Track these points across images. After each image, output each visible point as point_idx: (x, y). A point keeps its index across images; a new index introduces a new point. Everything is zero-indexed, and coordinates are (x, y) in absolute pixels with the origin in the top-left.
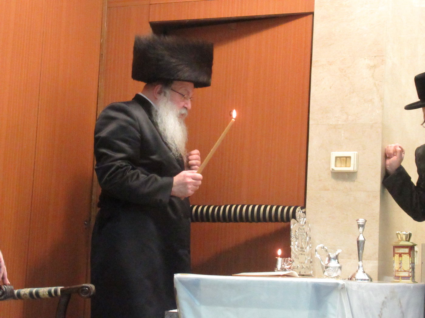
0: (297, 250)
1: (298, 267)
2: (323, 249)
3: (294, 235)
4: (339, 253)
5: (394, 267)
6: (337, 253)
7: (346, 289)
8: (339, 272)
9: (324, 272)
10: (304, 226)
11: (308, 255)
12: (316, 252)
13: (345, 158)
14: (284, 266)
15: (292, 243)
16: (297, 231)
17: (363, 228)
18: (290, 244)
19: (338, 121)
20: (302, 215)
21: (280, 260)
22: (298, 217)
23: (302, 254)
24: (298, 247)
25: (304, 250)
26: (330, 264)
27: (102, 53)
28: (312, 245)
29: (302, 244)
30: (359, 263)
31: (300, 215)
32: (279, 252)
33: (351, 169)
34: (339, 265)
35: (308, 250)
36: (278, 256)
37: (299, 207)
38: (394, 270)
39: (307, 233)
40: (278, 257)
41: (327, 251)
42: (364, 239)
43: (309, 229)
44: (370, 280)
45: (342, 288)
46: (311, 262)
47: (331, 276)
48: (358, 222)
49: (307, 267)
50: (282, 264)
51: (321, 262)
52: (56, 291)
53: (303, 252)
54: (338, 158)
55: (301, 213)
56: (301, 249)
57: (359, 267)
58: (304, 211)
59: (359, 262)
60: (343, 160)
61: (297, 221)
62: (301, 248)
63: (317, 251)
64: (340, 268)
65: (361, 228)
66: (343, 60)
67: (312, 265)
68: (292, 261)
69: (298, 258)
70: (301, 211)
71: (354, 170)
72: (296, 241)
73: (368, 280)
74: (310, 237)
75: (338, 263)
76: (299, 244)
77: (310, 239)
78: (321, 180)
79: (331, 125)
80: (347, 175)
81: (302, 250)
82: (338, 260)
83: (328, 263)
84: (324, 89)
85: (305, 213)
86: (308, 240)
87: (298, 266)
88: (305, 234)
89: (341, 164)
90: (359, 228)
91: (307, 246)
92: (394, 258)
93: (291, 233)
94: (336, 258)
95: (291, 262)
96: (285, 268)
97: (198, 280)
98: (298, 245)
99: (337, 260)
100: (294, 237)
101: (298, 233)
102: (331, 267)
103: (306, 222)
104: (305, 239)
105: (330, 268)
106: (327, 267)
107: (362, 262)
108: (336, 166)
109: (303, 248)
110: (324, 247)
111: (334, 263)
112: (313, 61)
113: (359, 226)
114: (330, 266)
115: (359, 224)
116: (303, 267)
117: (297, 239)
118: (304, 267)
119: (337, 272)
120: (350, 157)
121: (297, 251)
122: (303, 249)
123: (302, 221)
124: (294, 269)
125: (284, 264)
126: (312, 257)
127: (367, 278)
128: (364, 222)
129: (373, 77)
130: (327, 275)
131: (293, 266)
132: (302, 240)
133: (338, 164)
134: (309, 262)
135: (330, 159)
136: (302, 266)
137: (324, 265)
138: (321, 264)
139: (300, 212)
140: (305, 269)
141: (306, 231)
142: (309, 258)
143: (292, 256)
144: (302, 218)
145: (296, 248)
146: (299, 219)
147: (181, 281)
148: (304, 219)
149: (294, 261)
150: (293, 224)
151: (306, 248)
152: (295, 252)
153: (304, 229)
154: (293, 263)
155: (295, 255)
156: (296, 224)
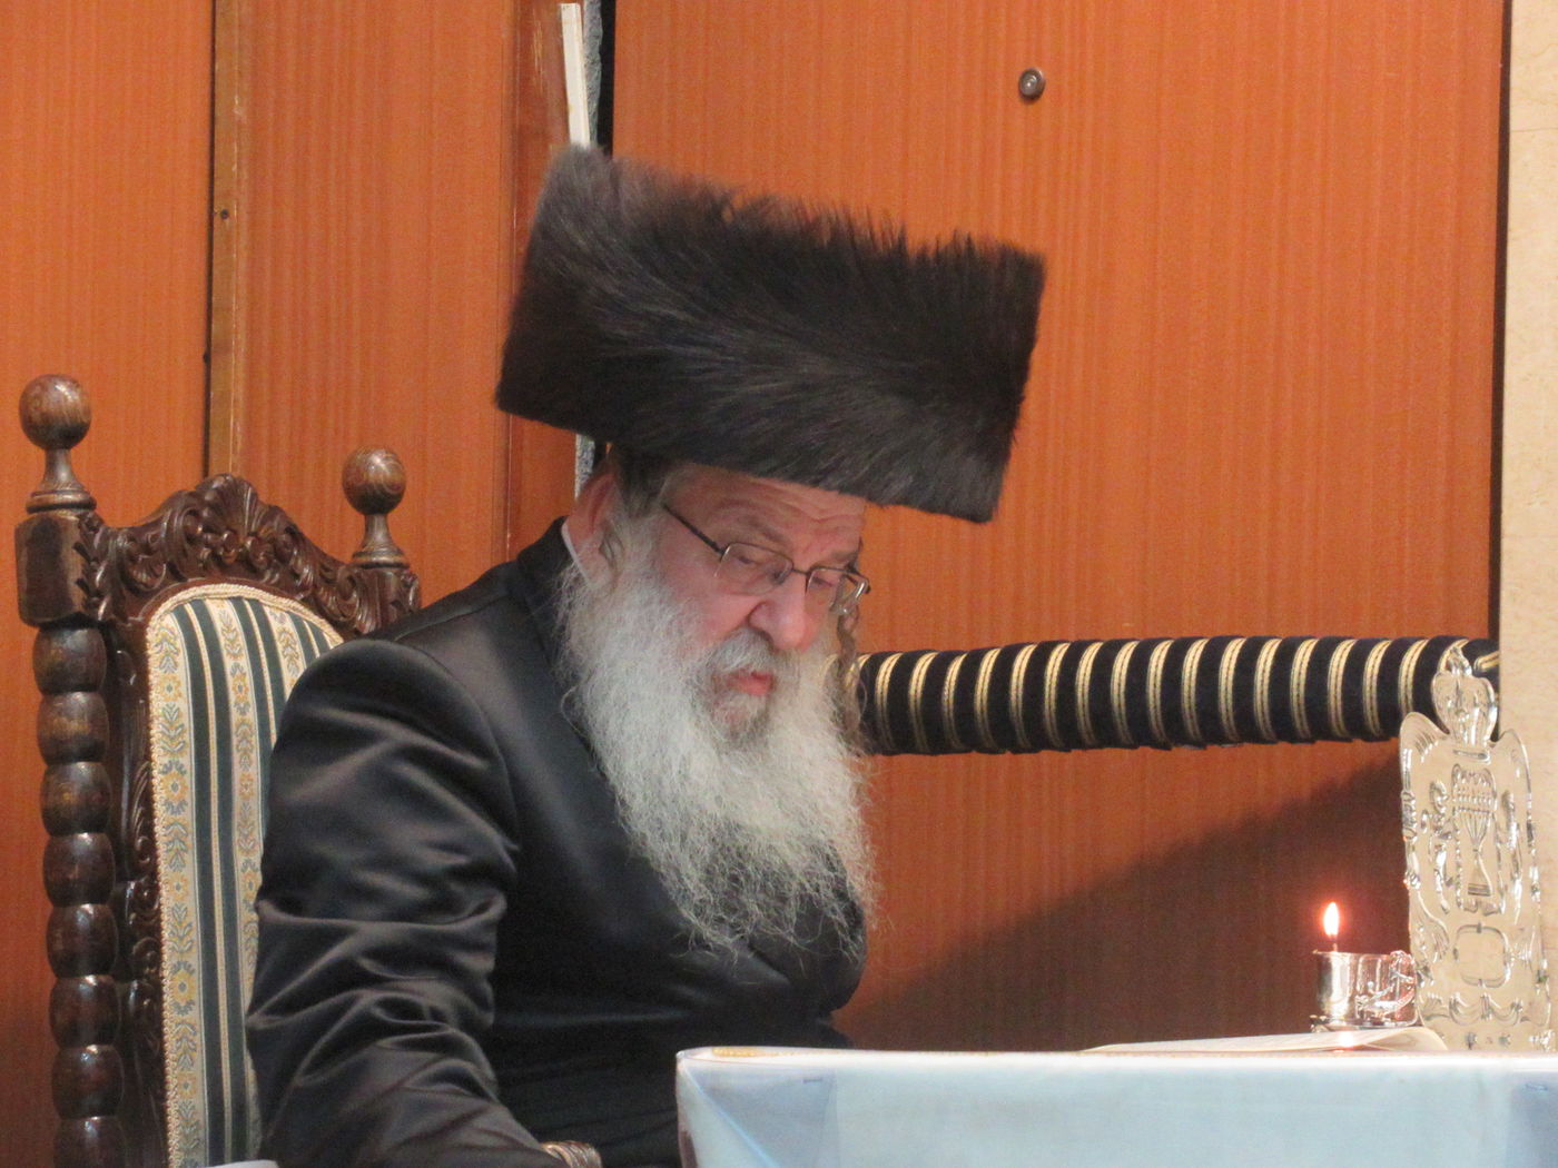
0: (1445, 903)
1: (1454, 1005)
3: (1425, 812)
10: (1488, 759)
11: (1520, 934)
14: (1371, 1002)
15: (1414, 861)
16: (1440, 783)
18: (1400, 866)
20: (1476, 687)
21: (1340, 962)
22: (1449, 704)
23: (1479, 929)
24: (1449, 883)
25: (1491, 900)
28: (1542, 874)
29: (1478, 867)
31: (1458, 692)
32: (1331, 919)
35: (1518, 906)
36: (1327, 944)
37: (1457, 646)
39: (1512, 799)
40: (1331, 949)
43: (1518, 773)
46: (1541, 979)
49: (1516, 1007)
50: (1354, 993)
53: (1486, 914)
55: (1464, 676)
56: (1472, 900)
58: (1491, 664)
61: (1448, 732)
62: (1473, 891)
68: (1418, 972)
69: (1455, 951)
70: (1463, 668)
72: (1441, 848)
76: (1458, 865)
77: (1530, 837)
81: (1478, 904)
85: (1493, 675)
86: (1514, 844)
87: (1459, 1000)
88: (1496, 805)
91: (1513, 879)
93: (1404, 797)
95: (1410, 980)
96: (1375, 1012)
97: (824, 1083)
98: (1451, 874)
100: (1423, 825)
101: (1451, 796)
103: (1503, 728)
104: (1497, 839)
109: (1485, 891)
117: (1445, 836)
118: (1495, 1004)
121: (1445, 911)
122: (1483, 899)
123: (1473, 731)
124: (1428, 1018)
125: (1365, 991)
131: (1422, 1001)
132: (1475, 841)
134: (1530, 977)
136: (1484, 998)
139: (1457, 672)
141: (1500, 785)
142: (1528, 954)
143: (1415, 942)
144: (1475, 705)
145: (1440, 888)
146: (1457, 713)
147: (719, 1093)
148: (1485, 715)
149: (1431, 973)
150: (1417, 746)
151: (1506, 888)
152: (1431, 917)
153: (1487, 776)
154: (1423, 985)
155: (1438, 936)
156: (1436, 743)
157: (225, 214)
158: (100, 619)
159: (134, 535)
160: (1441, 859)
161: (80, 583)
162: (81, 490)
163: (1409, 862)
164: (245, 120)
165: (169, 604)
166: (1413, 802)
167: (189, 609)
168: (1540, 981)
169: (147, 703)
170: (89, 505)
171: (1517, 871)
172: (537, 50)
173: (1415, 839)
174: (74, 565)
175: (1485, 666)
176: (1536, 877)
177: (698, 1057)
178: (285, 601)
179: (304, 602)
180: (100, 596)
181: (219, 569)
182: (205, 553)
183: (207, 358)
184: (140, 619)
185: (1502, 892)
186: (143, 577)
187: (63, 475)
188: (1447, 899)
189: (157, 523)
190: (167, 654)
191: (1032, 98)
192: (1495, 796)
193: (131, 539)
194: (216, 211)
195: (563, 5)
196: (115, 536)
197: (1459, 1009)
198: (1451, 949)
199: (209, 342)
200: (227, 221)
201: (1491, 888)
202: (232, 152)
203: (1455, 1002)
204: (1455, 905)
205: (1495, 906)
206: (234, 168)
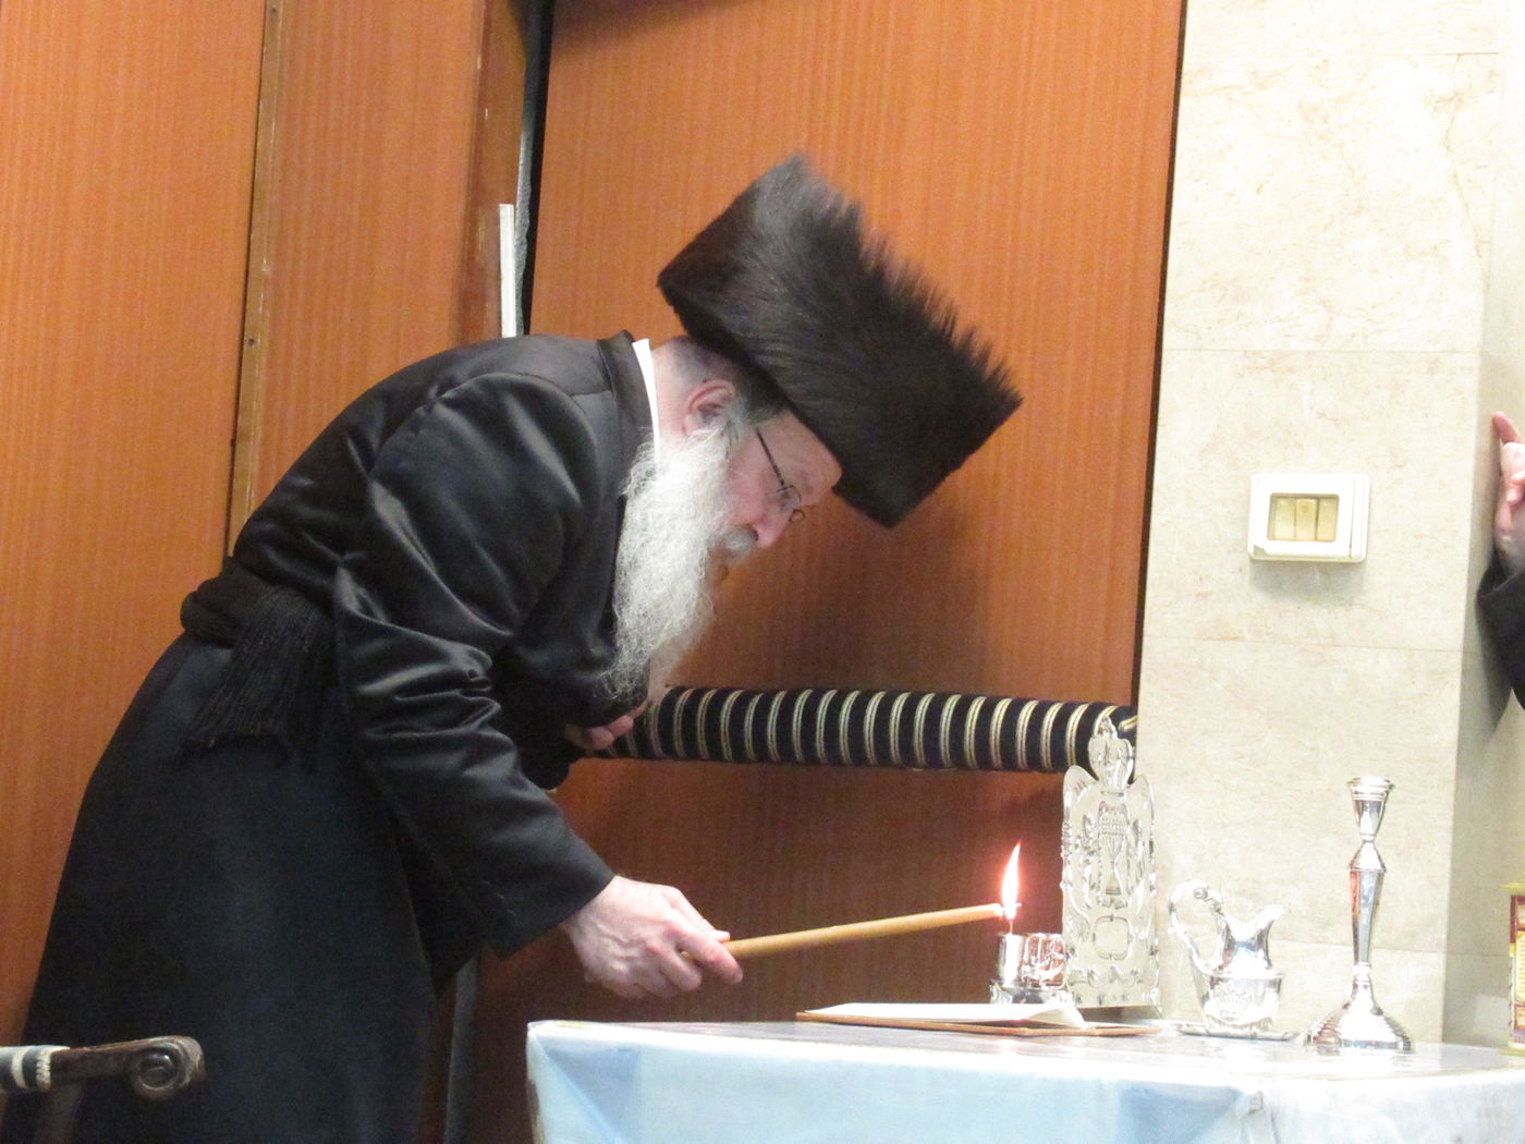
0: (1089, 902)
1: (1091, 974)
2: (1201, 901)
3: (1079, 837)
4: (1271, 925)
5: (1510, 987)
6: (1263, 923)
7: (1269, 1113)
8: (1270, 1003)
9: (1204, 998)
10: (1125, 797)
11: (1141, 921)
12: (1173, 914)
13: (1313, 501)
14: (1033, 971)
15: (1067, 873)
16: (1090, 816)
17: (1375, 815)
18: (1058, 876)
19: (1289, 336)
20: (1119, 746)
21: (1012, 941)
22: (1100, 758)
24: (1092, 887)
25: (1121, 898)
26: (1230, 967)
27: (274, 6)
28: (1157, 878)
29: (1114, 874)
30: (1356, 969)
31: (1107, 750)
33: (1335, 551)
34: (1272, 975)
35: (1140, 900)
36: (1004, 929)
37: (1107, 712)
38: (1514, 1002)
39: (1140, 825)
40: (1007, 931)
41: (1218, 911)
42: (1379, 867)
43: (1146, 806)
44: (1401, 1045)
45: (1252, 1112)
46: (1153, 952)
47: (1232, 1019)
48: (1358, 788)
49: (1134, 973)
50: (1022, 963)
51: (1195, 956)
52: (30, 1066)
53: (1117, 908)
54: (1282, 502)
55: (1111, 737)
56: (1108, 898)
57: (1355, 986)
58: (1131, 726)
59: (1356, 964)
60: (1305, 509)
61: (1094, 775)
62: (1109, 892)
63: (1178, 909)
64: (1276, 984)
65: (1366, 814)
66: (1317, 67)
67: (1157, 965)
68: (1069, 952)
69: (1094, 935)
70: (1111, 732)
71: (1350, 556)
72: (1087, 862)
73: (1393, 1046)
74: (1151, 844)
75: (1267, 960)
76: (1100, 875)
77: (1152, 851)
78: (1205, 596)
79: (1255, 353)
80: (1318, 576)
81: (1112, 901)
82: (1267, 952)
83: (1221, 962)
84: (1231, 195)
85: (1131, 736)
86: (1140, 856)
87: (1095, 970)
88: (1129, 830)
89: (1295, 524)
90: (1360, 814)
91: (1138, 881)
92: (1512, 947)
93: (1064, 826)
94: (1261, 941)
95: (1061, 957)
96: (1036, 978)
97: (633, 1052)
98: (1095, 880)
99: (1261, 953)
101: (1097, 825)
102: (1234, 980)
103: (1137, 774)
104: (1128, 853)
105: (1231, 986)
106: (1214, 982)
107: (1370, 966)
108: (1271, 535)
109: (1118, 891)
110: (1206, 894)
111: (1247, 964)
112: (1186, 68)
113: (1360, 806)
114: (1229, 975)
115: (1360, 797)
116: (1115, 976)
117: (1092, 853)
118: (1120, 972)
119: (1260, 1002)
120: (1334, 498)
121: (1089, 907)
122: (1115, 897)
123: (1115, 777)
124: (1072, 984)
125: (1030, 964)
126: (1156, 931)
127: (1391, 1037)
128: (1383, 790)
129: (1448, 147)
130: (1218, 1017)
131: (1068, 972)
132: (1112, 856)
133: (1284, 527)
134: (1145, 951)
135: (1247, 504)
136: (1112, 968)
137: (1204, 970)
138: (1193, 965)
139: (1106, 735)
140: (1123, 982)
141: (1131, 817)
142: (1144, 934)
143: (1066, 927)
144: (1118, 758)
145: (1086, 891)
146: (1105, 764)
147: (558, 1056)
148: (1125, 765)
149: (1077, 952)
150: (1076, 789)
151: (1132, 888)
152: (1079, 911)
153: (1124, 809)
154: (1070, 960)
155: (1082, 925)
156: (1089, 787)
157: (252, 341)
160: (1088, 870)
163: (1064, 872)
164: (269, 275)
166: (1070, 830)
168: (1152, 954)
171: (1141, 876)
172: (481, 235)
173: (1070, 857)
175: (1126, 728)
176: (1154, 879)
177: (542, 1027)
183: (233, 443)
185: (1130, 891)
188: (1090, 898)
192: (1128, 823)
194: (245, 340)
195: (501, 205)
197: (1095, 977)
198: (1091, 935)
199: (235, 431)
200: (253, 347)
201: (1122, 889)
202: (260, 297)
203: (1092, 972)
204: (1096, 902)
205: (1124, 902)
206: (261, 309)
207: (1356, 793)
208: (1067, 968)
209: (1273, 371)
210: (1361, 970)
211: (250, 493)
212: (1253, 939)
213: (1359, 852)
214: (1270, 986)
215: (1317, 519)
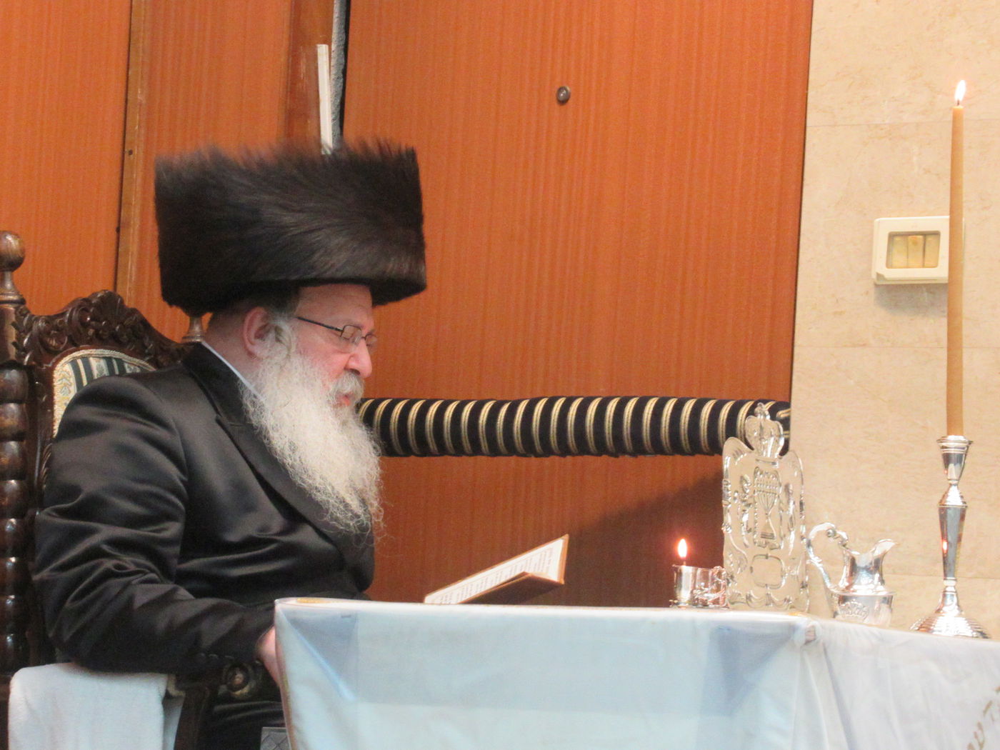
0: (746, 542)
1: (749, 598)
2: (831, 539)
3: (737, 491)
4: (884, 554)
6: (878, 553)
7: (822, 644)
8: (885, 614)
9: (834, 614)
10: (777, 465)
11: (792, 561)
12: (811, 550)
13: (921, 237)
14: (702, 594)
15: (728, 518)
16: (746, 476)
17: (958, 465)
18: (720, 520)
19: (902, 112)
20: (772, 427)
21: (687, 570)
22: (755, 434)
23: (767, 557)
24: (749, 531)
25: (775, 542)
26: (855, 587)
29: (768, 522)
30: (946, 583)
31: (761, 427)
32: (682, 548)
33: (938, 275)
34: (882, 591)
35: (792, 546)
36: (680, 562)
39: (791, 488)
40: (682, 564)
41: (845, 546)
42: (961, 504)
43: (796, 474)
45: (808, 642)
46: (804, 586)
48: (944, 444)
49: (788, 600)
50: (694, 588)
51: (827, 581)
53: (772, 549)
54: (897, 239)
55: (764, 419)
56: (763, 541)
57: (944, 596)
58: (786, 415)
59: (945, 579)
60: (915, 243)
61: (752, 449)
62: (764, 536)
63: (812, 543)
64: (888, 600)
65: (951, 466)
67: (808, 597)
68: (727, 578)
69: (751, 568)
70: (765, 416)
72: (746, 512)
75: (882, 581)
76: (756, 522)
77: (802, 509)
78: (841, 313)
79: (876, 126)
80: (926, 294)
81: (766, 543)
82: (881, 575)
83: (847, 584)
85: (786, 423)
86: (791, 512)
87: (752, 594)
88: (781, 490)
89: (908, 256)
90: (947, 465)
91: (789, 531)
93: (724, 483)
94: (877, 566)
95: (723, 582)
96: (704, 599)
97: (352, 618)
98: (751, 526)
99: (877, 576)
100: (735, 499)
101: (753, 484)
102: (856, 597)
104: (780, 508)
105: (854, 602)
106: (843, 599)
107: (956, 580)
108: (889, 265)
109: (772, 536)
110: (835, 533)
111: (866, 586)
113: (947, 459)
114: (854, 594)
115: (946, 451)
117: (748, 505)
118: (776, 599)
119: (876, 614)
120: (935, 233)
121: (746, 546)
122: (769, 540)
123: (769, 450)
124: (733, 603)
125: (699, 588)
128: (964, 445)
131: (730, 594)
132: (767, 509)
133: (899, 258)
134: (797, 585)
135: (871, 243)
137: (835, 591)
138: (827, 589)
139: (761, 417)
140: (777, 605)
141: (784, 478)
142: (796, 572)
143: (727, 562)
144: (772, 436)
145: (744, 534)
146: (760, 439)
147: (297, 623)
148: (777, 442)
149: (735, 579)
150: (734, 455)
151: (785, 536)
152: (737, 548)
153: (776, 474)
154: (730, 585)
155: (741, 559)
156: (745, 455)
157: (131, 152)
158: (25, 364)
159: (49, 320)
160: (745, 518)
161: (14, 344)
162: (18, 293)
163: (725, 518)
164: (144, 102)
165: (68, 358)
166: (729, 486)
167: (80, 362)
168: (803, 587)
169: (52, 412)
170: (22, 302)
171: (792, 527)
172: (303, 68)
173: (730, 506)
174: (12, 334)
175: (782, 416)
176: (804, 531)
177: (288, 602)
178: (137, 360)
179: (149, 361)
180: (26, 353)
181: (99, 340)
182: (91, 332)
183: (118, 230)
184: (50, 365)
185: (782, 538)
186: (54, 343)
187: (9, 285)
188: (748, 539)
189: (63, 314)
190: (65, 385)
191: (563, 102)
192: (780, 485)
193: (47, 322)
194: (126, 150)
195: (319, 45)
196: (37, 319)
197: (752, 600)
198: (749, 567)
199: (119, 221)
200: (132, 156)
201: (775, 535)
202: (136, 119)
203: (750, 596)
204: (752, 542)
205: (777, 545)
206: (137, 128)
207: (943, 447)
208: (728, 591)
209: (890, 139)
210: (950, 584)
211: (131, 268)
212: (871, 564)
213: (946, 493)
214: (883, 602)
215: (924, 251)
